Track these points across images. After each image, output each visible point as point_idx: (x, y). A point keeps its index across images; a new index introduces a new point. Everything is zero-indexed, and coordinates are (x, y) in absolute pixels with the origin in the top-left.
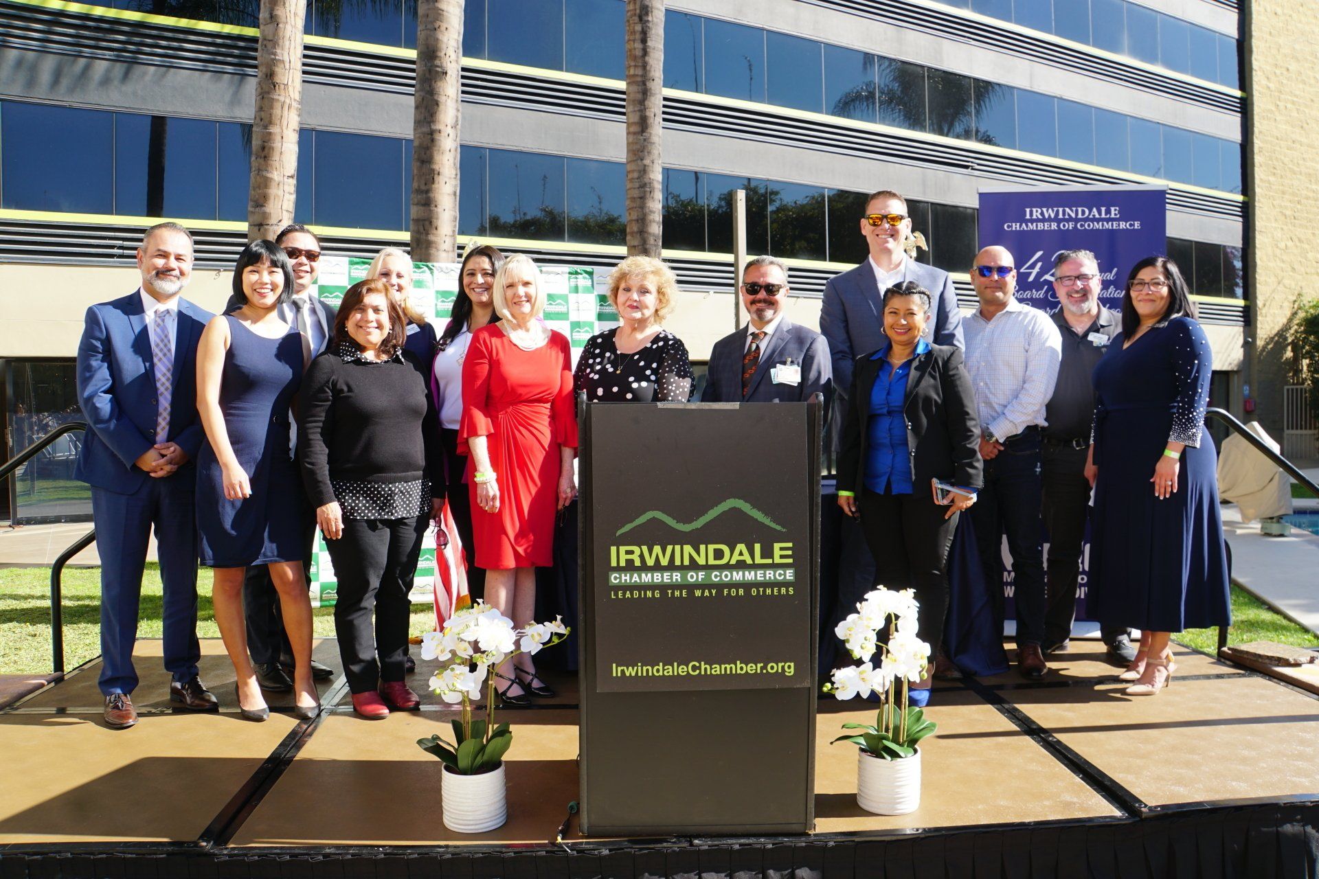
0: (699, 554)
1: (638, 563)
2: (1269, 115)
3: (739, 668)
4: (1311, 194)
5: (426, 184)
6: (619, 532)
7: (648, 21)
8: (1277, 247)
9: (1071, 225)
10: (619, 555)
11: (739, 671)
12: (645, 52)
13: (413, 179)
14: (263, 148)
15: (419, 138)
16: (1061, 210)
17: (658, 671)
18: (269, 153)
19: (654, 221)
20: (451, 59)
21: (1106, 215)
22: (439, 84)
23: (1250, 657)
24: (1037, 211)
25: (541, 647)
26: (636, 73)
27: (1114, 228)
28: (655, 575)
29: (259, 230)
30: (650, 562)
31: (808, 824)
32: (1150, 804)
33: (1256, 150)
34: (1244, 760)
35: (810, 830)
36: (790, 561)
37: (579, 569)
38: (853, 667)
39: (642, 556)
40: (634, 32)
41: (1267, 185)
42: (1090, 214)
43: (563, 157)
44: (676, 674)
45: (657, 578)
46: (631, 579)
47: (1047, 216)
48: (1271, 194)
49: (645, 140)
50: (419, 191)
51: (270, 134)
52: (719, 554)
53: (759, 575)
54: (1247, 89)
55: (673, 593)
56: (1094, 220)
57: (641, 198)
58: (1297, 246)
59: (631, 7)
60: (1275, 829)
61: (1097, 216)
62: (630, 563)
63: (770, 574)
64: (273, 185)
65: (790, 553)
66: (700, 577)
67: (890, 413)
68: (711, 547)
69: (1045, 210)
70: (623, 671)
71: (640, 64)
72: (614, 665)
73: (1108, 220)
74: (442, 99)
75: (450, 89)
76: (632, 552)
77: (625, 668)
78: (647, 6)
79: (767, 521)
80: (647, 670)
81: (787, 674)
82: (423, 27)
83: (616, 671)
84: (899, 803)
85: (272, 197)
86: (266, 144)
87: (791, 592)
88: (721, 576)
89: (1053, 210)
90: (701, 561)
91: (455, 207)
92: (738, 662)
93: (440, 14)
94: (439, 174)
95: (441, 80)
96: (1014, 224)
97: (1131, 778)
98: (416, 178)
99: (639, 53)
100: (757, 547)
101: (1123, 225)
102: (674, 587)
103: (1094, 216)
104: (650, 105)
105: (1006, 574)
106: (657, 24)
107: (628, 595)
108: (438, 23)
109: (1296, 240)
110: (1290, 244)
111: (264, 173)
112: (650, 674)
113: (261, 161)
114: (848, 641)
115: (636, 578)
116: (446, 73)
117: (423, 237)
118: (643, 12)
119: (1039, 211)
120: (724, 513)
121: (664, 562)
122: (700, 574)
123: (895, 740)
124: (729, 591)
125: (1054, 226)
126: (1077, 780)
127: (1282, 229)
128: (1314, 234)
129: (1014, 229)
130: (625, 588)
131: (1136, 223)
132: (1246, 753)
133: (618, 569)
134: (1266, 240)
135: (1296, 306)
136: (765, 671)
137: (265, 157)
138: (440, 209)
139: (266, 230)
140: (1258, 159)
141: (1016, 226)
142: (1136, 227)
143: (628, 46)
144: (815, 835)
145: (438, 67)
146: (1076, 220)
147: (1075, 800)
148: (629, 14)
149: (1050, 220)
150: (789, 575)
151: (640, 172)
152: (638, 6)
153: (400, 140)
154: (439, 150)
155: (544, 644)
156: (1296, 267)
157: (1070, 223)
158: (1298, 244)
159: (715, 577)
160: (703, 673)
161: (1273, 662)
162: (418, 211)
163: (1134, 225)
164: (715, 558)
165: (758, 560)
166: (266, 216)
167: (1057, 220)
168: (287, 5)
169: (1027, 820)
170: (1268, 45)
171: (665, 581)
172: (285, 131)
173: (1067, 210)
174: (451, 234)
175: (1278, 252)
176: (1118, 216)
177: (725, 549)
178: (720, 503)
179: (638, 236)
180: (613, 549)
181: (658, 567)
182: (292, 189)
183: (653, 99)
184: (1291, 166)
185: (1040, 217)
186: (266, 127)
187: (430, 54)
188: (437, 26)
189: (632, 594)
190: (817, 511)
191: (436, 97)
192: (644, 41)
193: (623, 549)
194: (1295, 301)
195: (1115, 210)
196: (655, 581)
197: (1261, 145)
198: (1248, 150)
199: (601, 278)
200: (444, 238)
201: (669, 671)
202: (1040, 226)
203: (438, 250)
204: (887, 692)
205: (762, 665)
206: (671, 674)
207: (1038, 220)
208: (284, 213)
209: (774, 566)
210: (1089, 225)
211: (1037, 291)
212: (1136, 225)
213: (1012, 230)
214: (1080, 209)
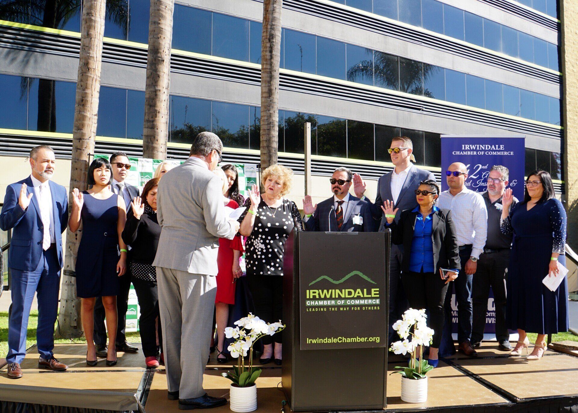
0: (342, 293)
1: (317, 297)
2: (574, 85)
3: (358, 340)
5: (152, 117)
6: (310, 284)
7: (273, 42)
9: (483, 153)
10: (310, 293)
11: (358, 341)
12: (271, 57)
13: (145, 115)
14: (82, 100)
15: (149, 93)
16: (478, 146)
17: (325, 341)
18: (85, 103)
19: (275, 141)
20: (166, 53)
21: (498, 148)
22: (160, 66)
23: (561, 347)
24: (467, 146)
25: (274, 333)
26: (267, 67)
27: (502, 154)
28: (324, 301)
29: (79, 142)
30: (323, 297)
31: (383, 405)
32: (520, 398)
33: (567, 103)
34: (558, 383)
35: (385, 407)
36: (378, 296)
37: (293, 299)
38: (401, 341)
39: (319, 294)
40: (266, 47)
41: (573, 121)
42: (491, 148)
43: (211, 101)
44: (332, 342)
45: (325, 303)
46: (315, 303)
47: (472, 149)
48: (575, 125)
49: (271, 101)
50: (148, 121)
51: (86, 93)
52: (350, 293)
53: (366, 302)
54: (563, 71)
55: (331, 309)
56: (493, 151)
57: (268, 130)
59: (265, 34)
60: (569, 407)
61: (494, 149)
62: (314, 296)
63: (370, 301)
64: (87, 119)
65: (378, 293)
66: (342, 303)
67: (424, 236)
68: (347, 290)
69: (471, 146)
70: (311, 341)
71: (269, 63)
72: (308, 339)
73: (499, 151)
74: (161, 74)
75: (165, 69)
76: (315, 292)
77: (312, 340)
78: (273, 34)
79: (369, 280)
80: (321, 341)
81: (377, 342)
82: (152, 37)
83: (309, 341)
84: (419, 398)
85: (86, 125)
86: (84, 98)
87: (379, 309)
88: (350, 302)
89: (475, 146)
90: (343, 296)
91: (166, 130)
92: (357, 337)
93: (161, 30)
94: (159, 112)
95: (161, 64)
96: (457, 152)
97: (512, 389)
98: (147, 114)
99: (268, 57)
100: (365, 290)
101: (506, 153)
102: (332, 306)
103: (493, 149)
104: (274, 83)
105: (452, 312)
106: (277, 43)
107: (314, 310)
108: (160, 35)
111: (83, 113)
112: (322, 342)
113: (81, 107)
114: (398, 330)
115: (317, 303)
116: (164, 61)
117: (151, 145)
118: (271, 37)
119: (468, 146)
120: (352, 277)
121: (328, 296)
122: (342, 301)
123: (417, 372)
124: (354, 308)
125: (475, 153)
126: (490, 391)
129: (457, 154)
130: (312, 307)
131: (512, 152)
132: (559, 381)
133: (310, 299)
136: (368, 341)
137: (83, 105)
138: (159, 131)
139: (83, 142)
140: (568, 107)
141: (458, 153)
142: (512, 154)
143: (262, 54)
144: (387, 410)
145: (160, 57)
146: (485, 151)
147: (490, 397)
148: (263, 38)
149: (473, 150)
150: (378, 302)
151: (268, 116)
152: (268, 34)
153: (125, 90)
154: (159, 100)
155: (275, 331)
157: (482, 152)
159: (348, 302)
160: (343, 342)
161: (571, 349)
162: (148, 131)
163: (511, 153)
164: (349, 295)
165: (366, 296)
166: (83, 135)
167: (476, 150)
168: (96, 29)
169: (471, 404)
170: (573, 49)
171: (328, 304)
172: (93, 92)
173: (481, 146)
174: (164, 143)
176: (503, 149)
177: (353, 291)
178: (350, 272)
179: (267, 149)
180: (308, 291)
181: (325, 298)
182: (96, 121)
183: (275, 80)
185: (469, 149)
186: (84, 90)
187: (155, 51)
188: (159, 36)
189: (315, 310)
190: (388, 276)
191: (158, 73)
192: (271, 52)
193: (312, 291)
195: (502, 146)
196: (324, 304)
197: (570, 100)
198: (564, 103)
199: (248, 169)
200: (161, 146)
201: (330, 341)
202: (469, 153)
203: (158, 151)
204: (413, 352)
205: (367, 338)
206: (330, 342)
207: (468, 150)
208: (92, 133)
209: (372, 298)
210: (491, 153)
211: (467, 183)
212: (512, 153)
213: (456, 155)
214: (487, 146)
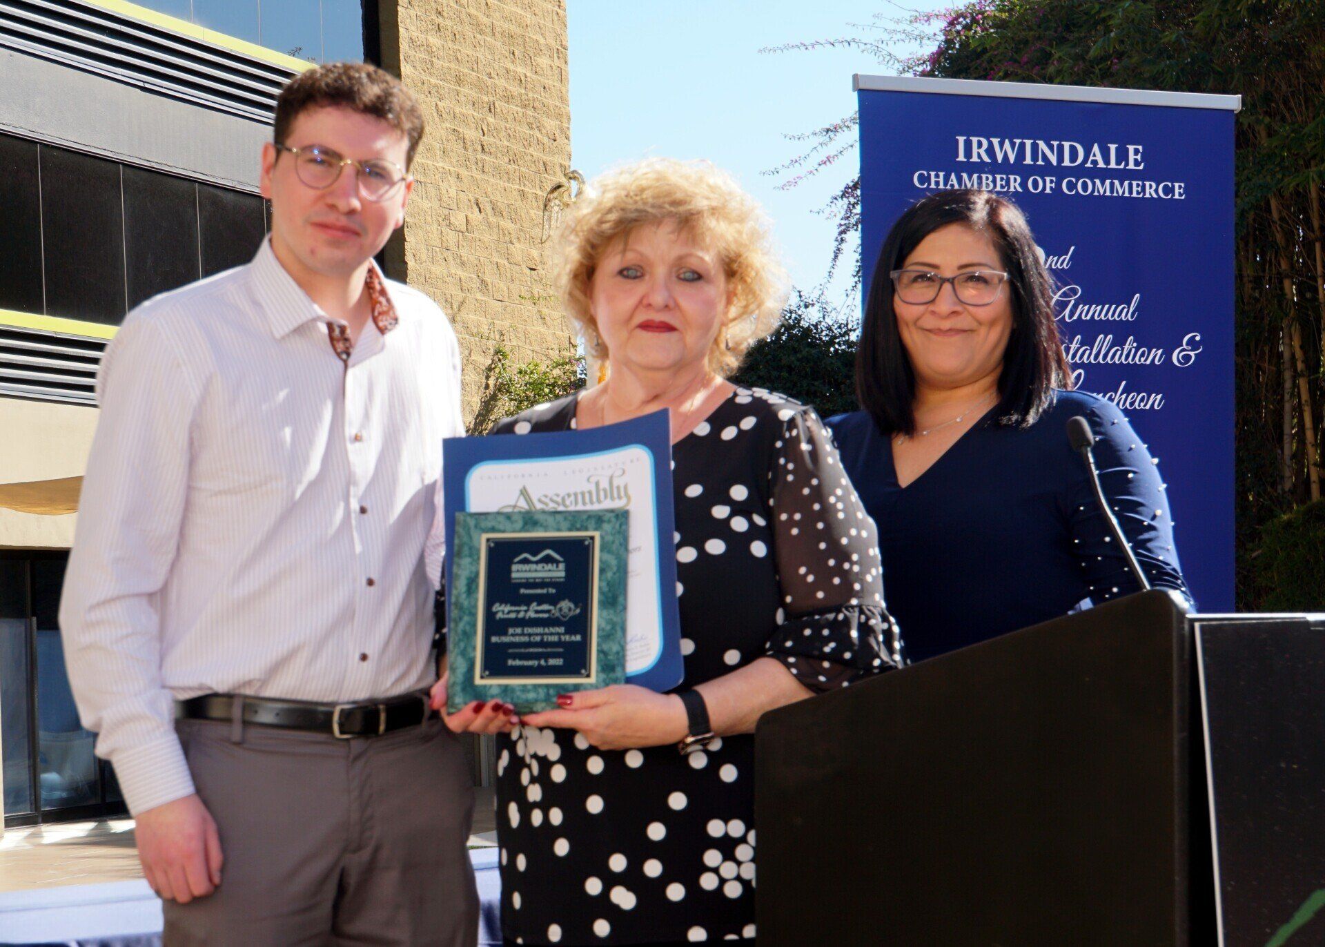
4: (515, 89)
8: (449, 225)
9: (1049, 184)
16: (1028, 143)
21: (1118, 163)
24: (980, 145)
27: (1134, 195)
41: (422, 55)
42: (1086, 159)
47: (1000, 158)
48: (434, 81)
56: (1095, 173)
58: (489, 225)
61: (1101, 165)
69: (995, 141)
73: (1124, 175)
89: (1013, 145)
96: (933, 174)
101: (1152, 190)
103: (1095, 162)
109: (489, 208)
110: (475, 216)
119: (985, 144)
127: (458, 176)
128: (523, 194)
129: (933, 185)
131: (1177, 185)
134: (426, 205)
135: (491, 382)
141: (937, 180)
142: (1177, 196)
146: (1060, 172)
149: (1006, 167)
156: (489, 280)
157: (1048, 179)
158: (492, 219)
163: (1172, 190)
167: (1020, 168)
173: (1042, 144)
175: (451, 237)
176: (1141, 167)
184: (473, 11)
185: (986, 159)
194: (490, 369)
195: (1136, 152)
202: (987, 182)
207: (982, 167)
210: (1085, 186)
212: (1177, 191)
213: (928, 189)
214: (1067, 145)
